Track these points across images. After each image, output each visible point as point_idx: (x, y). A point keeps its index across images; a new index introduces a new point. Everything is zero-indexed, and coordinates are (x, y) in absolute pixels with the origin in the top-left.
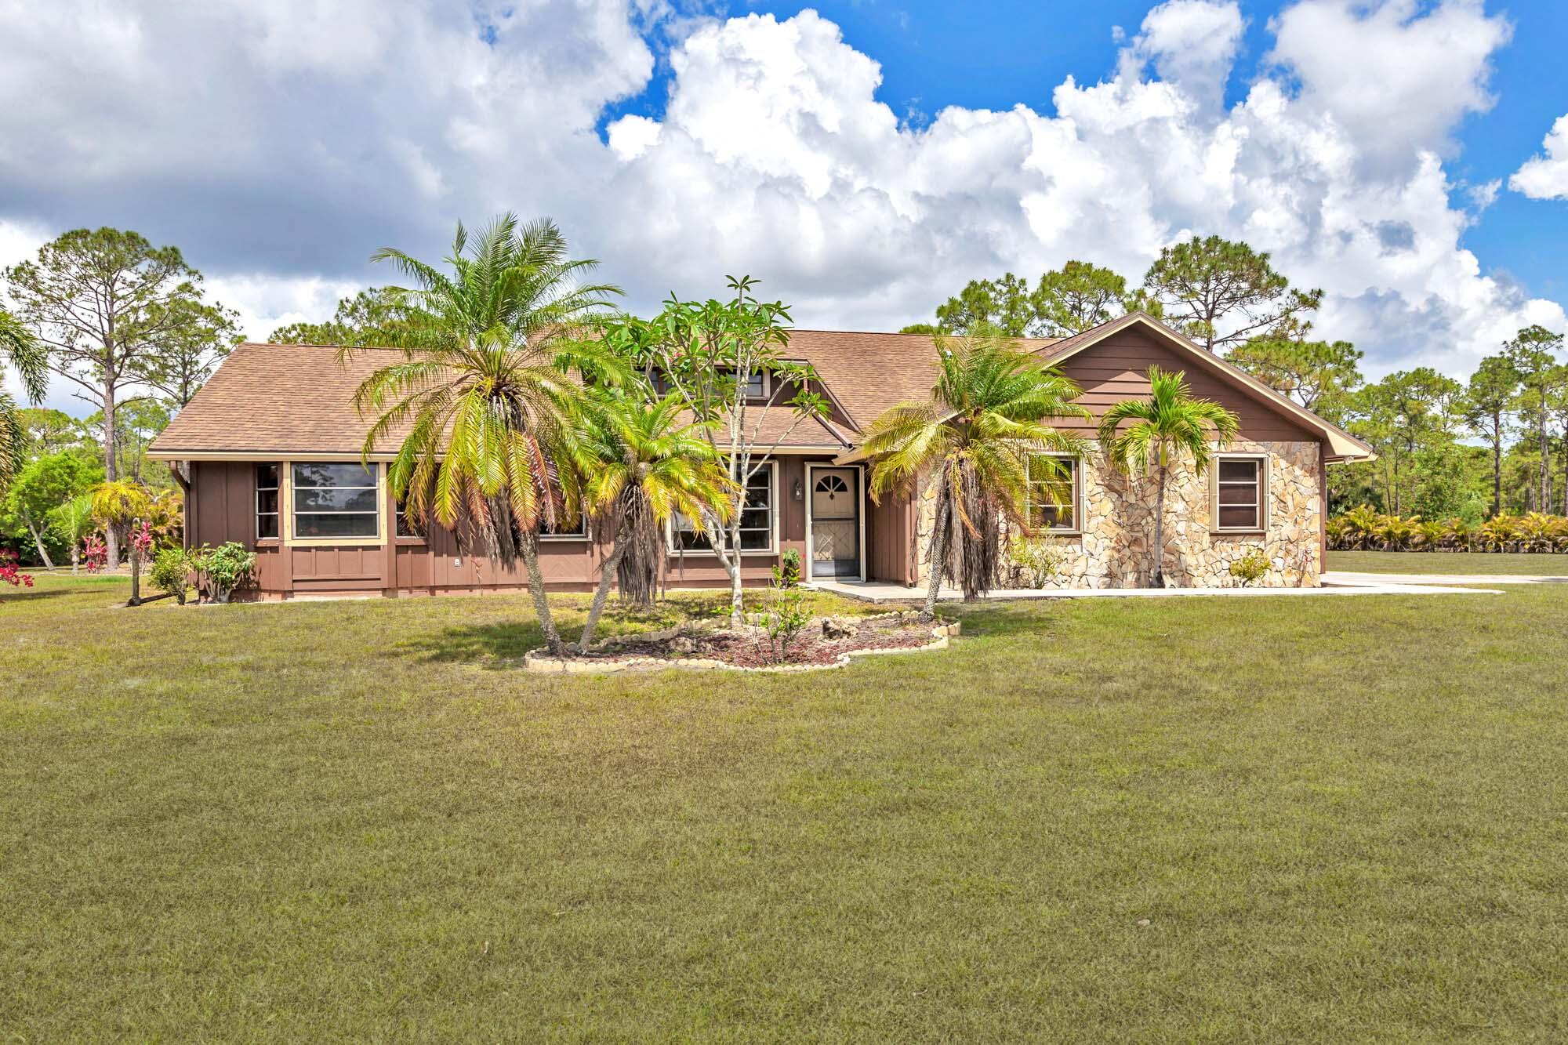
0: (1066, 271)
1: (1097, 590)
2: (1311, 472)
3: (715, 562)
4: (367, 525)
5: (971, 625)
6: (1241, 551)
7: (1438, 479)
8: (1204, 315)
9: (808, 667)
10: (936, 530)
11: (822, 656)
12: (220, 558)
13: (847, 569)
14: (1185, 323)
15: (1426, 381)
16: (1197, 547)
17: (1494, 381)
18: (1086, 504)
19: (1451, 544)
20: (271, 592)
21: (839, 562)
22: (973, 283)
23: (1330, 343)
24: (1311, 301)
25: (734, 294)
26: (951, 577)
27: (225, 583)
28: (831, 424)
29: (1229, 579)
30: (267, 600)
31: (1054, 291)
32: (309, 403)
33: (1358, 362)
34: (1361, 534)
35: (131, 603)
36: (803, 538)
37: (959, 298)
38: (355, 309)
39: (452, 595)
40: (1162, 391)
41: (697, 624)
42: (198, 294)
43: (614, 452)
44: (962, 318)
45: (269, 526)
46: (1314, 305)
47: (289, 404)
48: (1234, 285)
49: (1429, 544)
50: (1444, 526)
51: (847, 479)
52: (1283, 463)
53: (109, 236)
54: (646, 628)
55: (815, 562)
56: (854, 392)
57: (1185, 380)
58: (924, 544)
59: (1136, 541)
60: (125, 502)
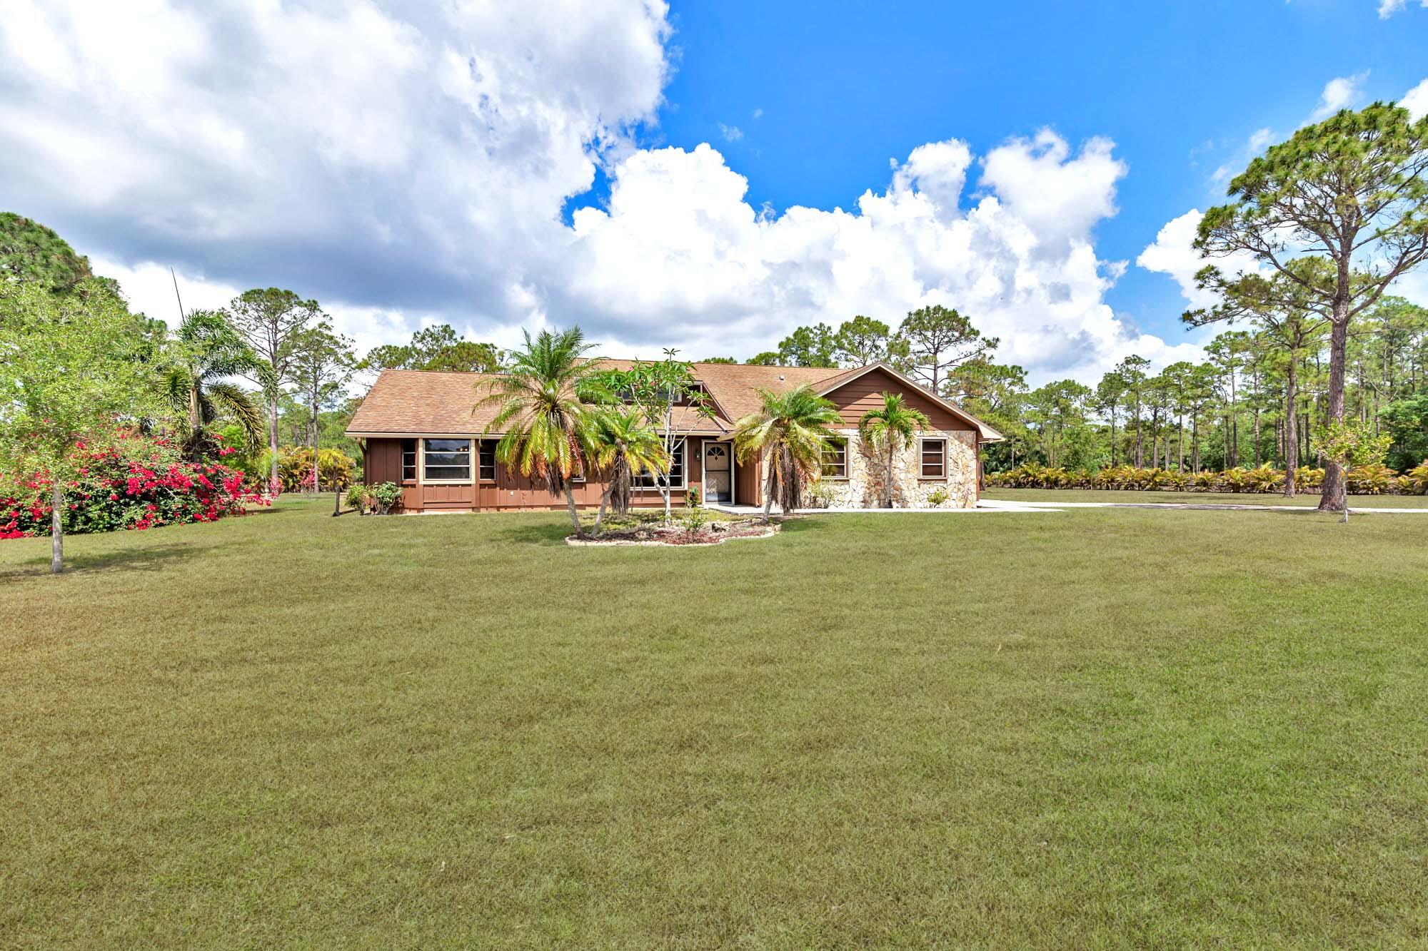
0: (855, 321)
1: (857, 508)
2: (971, 447)
3: (657, 494)
4: (465, 473)
5: (786, 525)
6: (933, 489)
7: (1077, 446)
8: (933, 351)
9: (705, 545)
10: (769, 478)
11: (711, 540)
12: (384, 490)
13: (724, 498)
14: (922, 355)
15: (1072, 388)
16: (911, 487)
17: (1111, 387)
18: (851, 463)
19: (1082, 485)
20: (410, 509)
21: (720, 494)
22: (800, 328)
23: (1009, 367)
24: (992, 344)
25: (667, 357)
26: (777, 502)
27: (386, 504)
28: (715, 418)
29: (928, 504)
30: (409, 513)
31: (849, 334)
32: (428, 405)
33: (1025, 378)
34: (1031, 478)
35: (335, 515)
36: (700, 480)
37: (792, 337)
38: (423, 338)
39: (509, 511)
40: (890, 404)
41: (647, 525)
42: (330, 329)
43: (609, 437)
44: (794, 349)
45: (410, 473)
46: (995, 347)
47: (417, 406)
48: (950, 334)
49: (1070, 485)
50: (1079, 474)
51: (724, 449)
52: (957, 442)
53: (274, 293)
54: (621, 527)
55: (707, 494)
56: (728, 400)
57: (902, 398)
58: (764, 484)
59: (878, 483)
60: (336, 460)
